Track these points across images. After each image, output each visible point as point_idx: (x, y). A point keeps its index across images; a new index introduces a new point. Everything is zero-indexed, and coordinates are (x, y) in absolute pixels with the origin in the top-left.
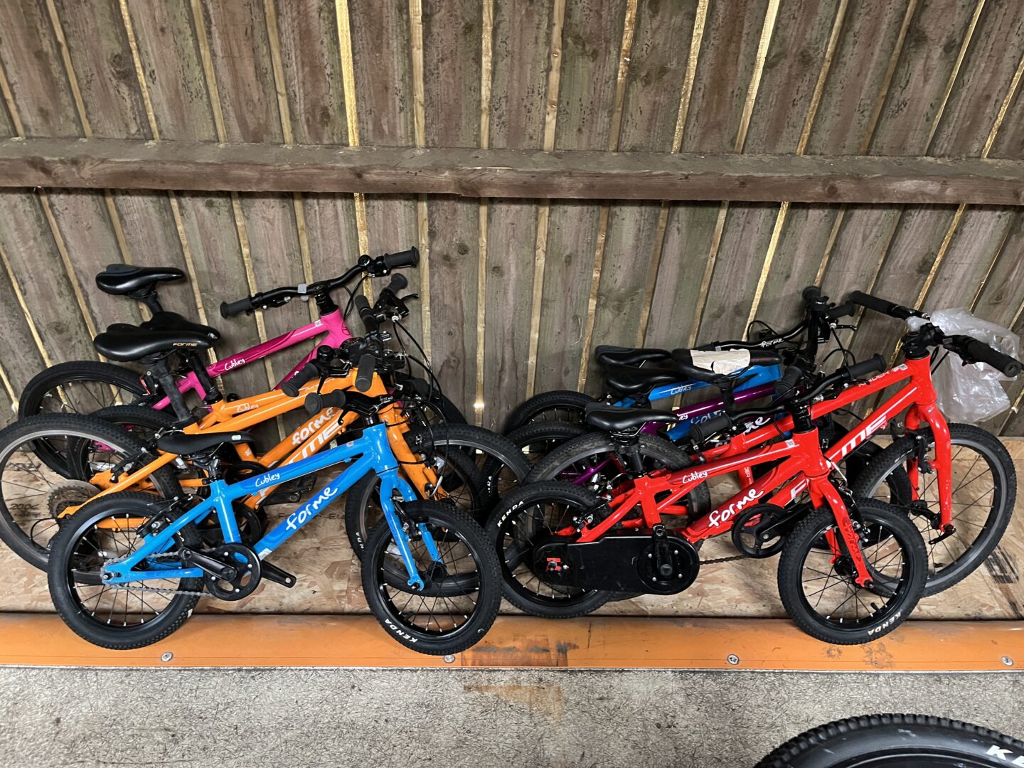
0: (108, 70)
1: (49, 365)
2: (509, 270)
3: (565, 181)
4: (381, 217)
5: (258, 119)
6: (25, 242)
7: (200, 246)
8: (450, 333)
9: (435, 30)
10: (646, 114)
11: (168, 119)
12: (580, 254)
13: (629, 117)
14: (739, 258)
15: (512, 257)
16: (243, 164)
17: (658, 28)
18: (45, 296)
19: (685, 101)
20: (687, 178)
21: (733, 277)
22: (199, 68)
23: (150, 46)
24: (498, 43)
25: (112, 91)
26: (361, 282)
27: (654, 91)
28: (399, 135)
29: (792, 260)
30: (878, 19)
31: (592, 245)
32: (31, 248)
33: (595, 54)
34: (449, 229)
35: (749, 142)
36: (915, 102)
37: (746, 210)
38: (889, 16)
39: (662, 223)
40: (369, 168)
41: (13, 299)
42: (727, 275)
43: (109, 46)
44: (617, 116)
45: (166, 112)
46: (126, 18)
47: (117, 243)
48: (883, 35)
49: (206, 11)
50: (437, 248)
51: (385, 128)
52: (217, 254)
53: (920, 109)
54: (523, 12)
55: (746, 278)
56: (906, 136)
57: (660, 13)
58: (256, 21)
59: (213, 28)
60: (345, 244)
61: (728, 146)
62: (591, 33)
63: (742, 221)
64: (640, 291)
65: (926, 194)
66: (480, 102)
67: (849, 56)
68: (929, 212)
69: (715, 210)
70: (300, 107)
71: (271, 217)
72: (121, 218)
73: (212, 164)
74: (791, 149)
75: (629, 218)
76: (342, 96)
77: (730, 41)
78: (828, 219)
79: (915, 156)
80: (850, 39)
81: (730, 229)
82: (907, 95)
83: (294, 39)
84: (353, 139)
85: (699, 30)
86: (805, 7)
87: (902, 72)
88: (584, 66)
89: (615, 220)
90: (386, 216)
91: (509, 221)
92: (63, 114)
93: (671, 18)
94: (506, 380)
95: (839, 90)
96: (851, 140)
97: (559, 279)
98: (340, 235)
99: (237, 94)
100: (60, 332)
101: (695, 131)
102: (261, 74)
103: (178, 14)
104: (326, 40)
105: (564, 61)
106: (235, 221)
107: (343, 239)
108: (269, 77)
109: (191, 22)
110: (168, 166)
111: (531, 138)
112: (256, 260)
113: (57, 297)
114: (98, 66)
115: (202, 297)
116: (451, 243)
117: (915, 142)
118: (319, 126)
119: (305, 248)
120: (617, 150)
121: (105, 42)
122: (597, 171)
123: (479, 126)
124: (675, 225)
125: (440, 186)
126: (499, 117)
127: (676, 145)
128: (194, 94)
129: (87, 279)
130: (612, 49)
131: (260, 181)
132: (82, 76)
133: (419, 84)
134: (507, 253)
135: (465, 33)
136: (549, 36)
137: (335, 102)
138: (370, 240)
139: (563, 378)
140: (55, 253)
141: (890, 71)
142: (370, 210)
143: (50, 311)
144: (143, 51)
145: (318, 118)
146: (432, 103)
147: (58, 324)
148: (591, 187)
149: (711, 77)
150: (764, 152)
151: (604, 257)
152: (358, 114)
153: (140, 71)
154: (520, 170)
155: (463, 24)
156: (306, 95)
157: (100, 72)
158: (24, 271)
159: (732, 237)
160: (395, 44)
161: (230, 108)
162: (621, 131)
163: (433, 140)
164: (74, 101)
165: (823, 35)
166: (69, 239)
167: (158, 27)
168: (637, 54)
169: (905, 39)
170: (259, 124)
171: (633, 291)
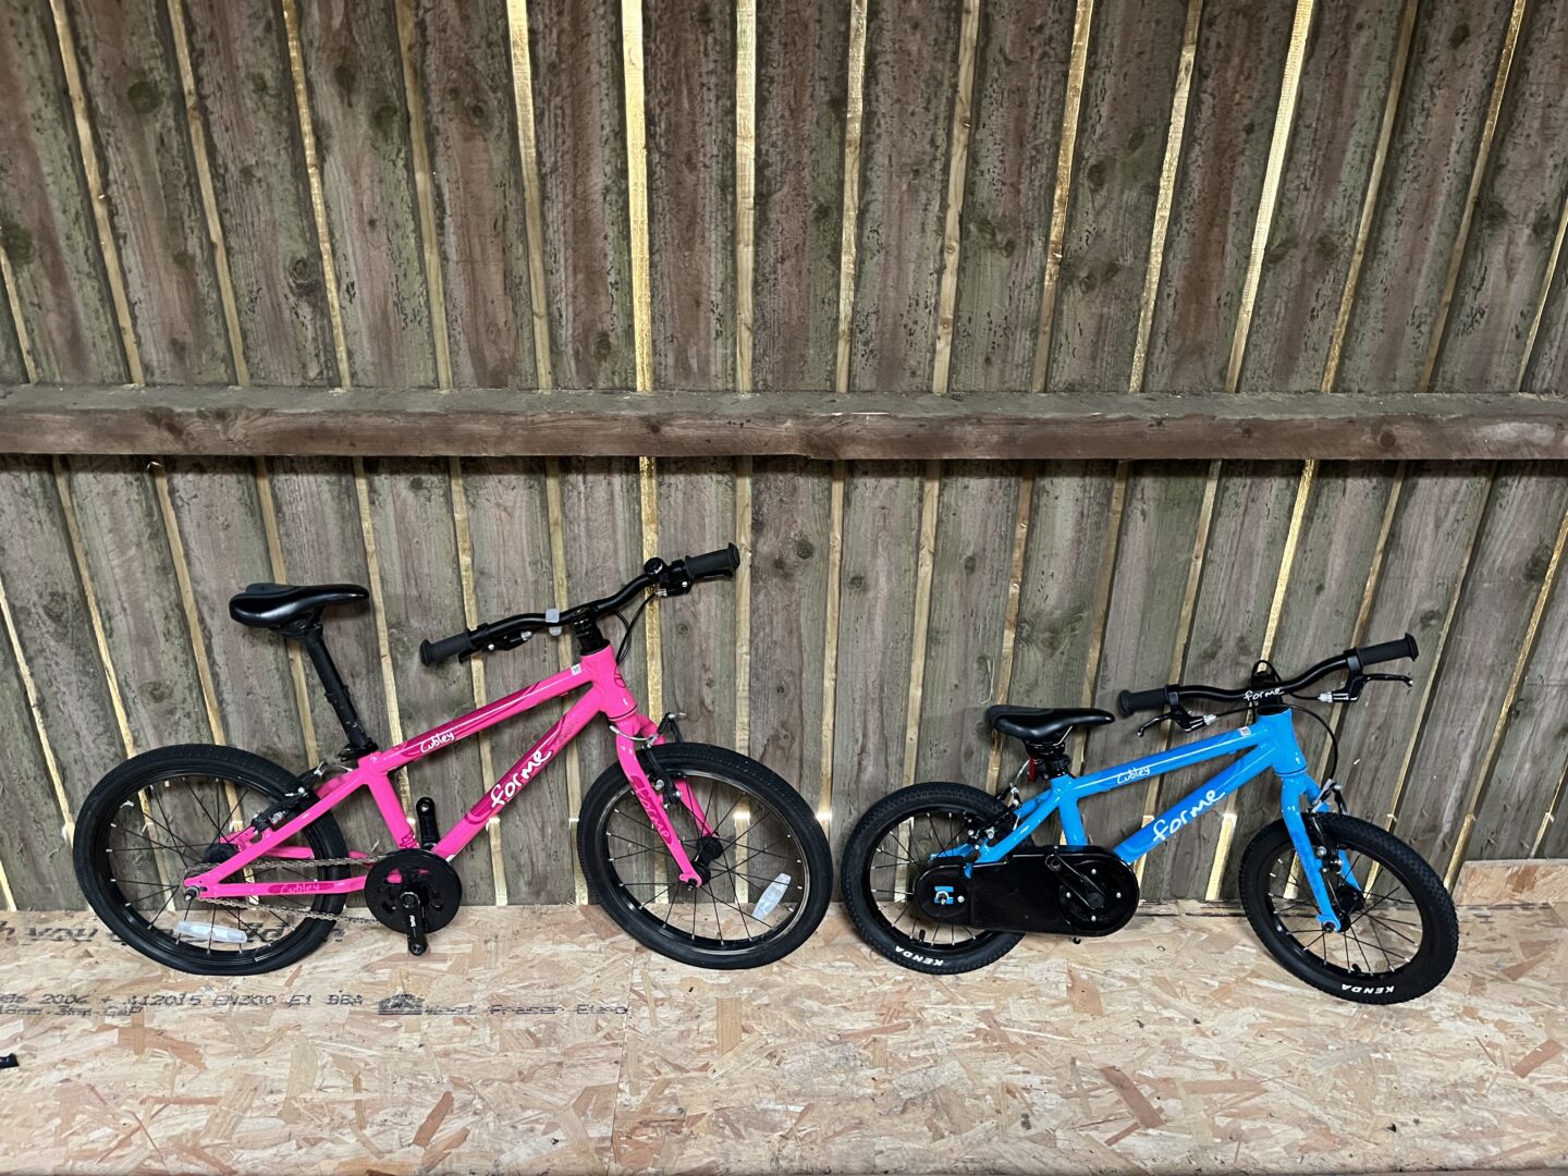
0: (284, 281)
1: (131, 754)
2: (877, 581)
3: (971, 432)
4: (680, 501)
5: (502, 351)
6: (122, 551)
7: (395, 555)
8: (780, 690)
9: (773, 216)
10: (1089, 335)
11: (366, 353)
12: (989, 554)
13: (1064, 341)
14: (1240, 558)
15: (880, 562)
16: (476, 413)
17: (1104, 207)
18: (143, 639)
19: (1147, 314)
20: (1159, 423)
21: (1233, 590)
22: (420, 279)
23: (351, 245)
24: (866, 232)
25: (287, 314)
26: (643, 607)
27: (1100, 298)
28: (713, 372)
29: (1326, 561)
30: (1431, 188)
31: (1008, 540)
32: (131, 560)
33: (1010, 247)
34: (784, 518)
35: (1248, 374)
36: (1497, 310)
37: (1249, 481)
38: (1447, 184)
39: (1117, 505)
40: (669, 418)
41: (91, 644)
42: (1222, 587)
43: (290, 246)
44: (1043, 340)
45: (365, 343)
46: (319, 207)
47: (267, 550)
48: (1440, 210)
49: (439, 195)
50: (765, 548)
51: (694, 362)
52: (421, 566)
53: (1505, 319)
54: (905, 187)
55: (1253, 592)
56: (1489, 363)
57: (1106, 186)
58: (512, 208)
59: (448, 220)
60: (621, 545)
61: (1215, 382)
62: (1004, 216)
63: (1242, 499)
64: (1085, 614)
65: (1534, 445)
66: (837, 320)
67: (1391, 243)
68: (1534, 480)
69: (1200, 481)
70: (566, 333)
71: (510, 504)
72: (278, 509)
73: (430, 414)
74: (1313, 384)
75: (1066, 496)
76: (631, 316)
77: (1211, 225)
78: (1378, 493)
79: (1505, 393)
80: (1392, 218)
81: (1224, 510)
82: (1483, 299)
83: (565, 233)
84: (643, 382)
85: (1163, 211)
86: (1321, 173)
87: (1472, 266)
88: (994, 266)
89: (1044, 500)
90: (688, 498)
91: (877, 503)
92: (208, 349)
93: (1122, 193)
94: (870, 769)
95: (1379, 293)
96: (1404, 370)
97: (956, 594)
98: (614, 531)
99: (474, 316)
100: (158, 699)
101: (1162, 357)
102: (513, 285)
103: (397, 201)
104: (612, 232)
105: (963, 257)
106: (451, 511)
107: (620, 536)
108: (523, 288)
109: (415, 211)
110: (363, 419)
111: (914, 374)
112: (480, 573)
113: (162, 639)
114: (270, 277)
115: (390, 635)
116: (785, 543)
117: (1503, 370)
118: (594, 361)
119: (559, 553)
120: (1045, 390)
121: (282, 240)
122: (1020, 415)
123: (835, 356)
124: (1137, 505)
125: (779, 442)
126: (866, 343)
127: (1135, 382)
128: (410, 317)
129: (212, 610)
130: (1035, 238)
131: (500, 440)
132: (243, 291)
133: (746, 296)
134: (874, 556)
135: (817, 220)
136: (942, 221)
137: (620, 325)
138: (661, 538)
139: (964, 764)
140: (167, 569)
141: (1455, 265)
142: (664, 489)
143: (147, 664)
144: (339, 253)
145: (593, 349)
146: (765, 323)
147: (157, 686)
148: (1009, 441)
149: (1185, 277)
150: (1272, 390)
151: (1026, 559)
152: (654, 341)
153: (331, 285)
154: (901, 415)
155: (815, 206)
156: (576, 315)
157: (272, 286)
158: (114, 597)
159: (1228, 524)
160: (714, 238)
161: (461, 338)
162: (1051, 361)
163: (765, 380)
164: (227, 331)
165: (1350, 213)
166: (192, 545)
167: (366, 219)
168: (1073, 245)
169: (1473, 218)
170: (503, 359)
171: (1074, 616)
